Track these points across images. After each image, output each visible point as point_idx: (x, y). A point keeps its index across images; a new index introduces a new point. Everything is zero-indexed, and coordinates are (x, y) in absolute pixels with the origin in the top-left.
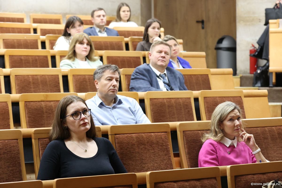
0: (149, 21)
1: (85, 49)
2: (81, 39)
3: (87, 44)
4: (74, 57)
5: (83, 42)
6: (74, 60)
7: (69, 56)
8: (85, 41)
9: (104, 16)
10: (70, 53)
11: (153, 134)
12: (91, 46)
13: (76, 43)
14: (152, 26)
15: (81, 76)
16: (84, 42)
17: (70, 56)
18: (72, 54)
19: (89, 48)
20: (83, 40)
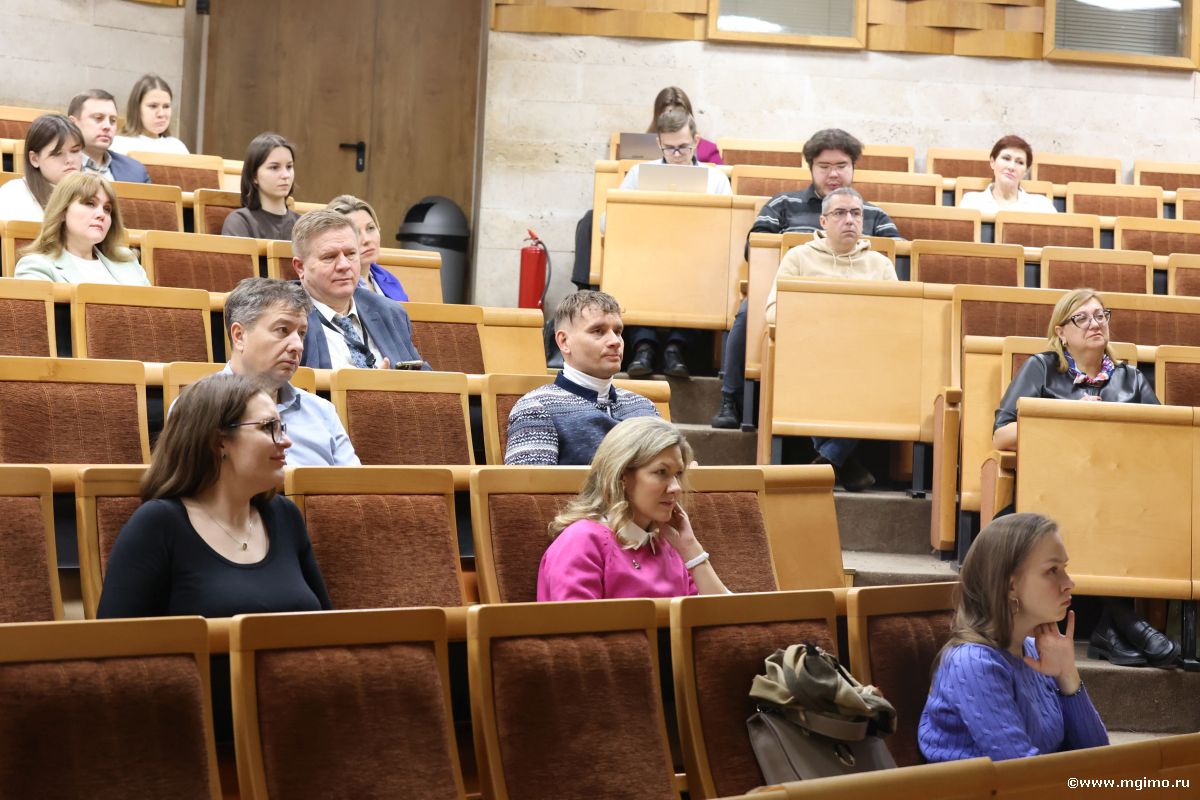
0: (260, 140)
1: (97, 222)
2: (87, 190)
3: (106, 209)
4: (59, 246)
5: (94, 199)
6: (59, 255)
7: (44, 239)
8: (102, 197)
9: (112, 120)
10: (50, 230)
11: (407, 498)
12: (114, 216)
13: (71, 199)
14: (271, 159)
15: (112, 308)
16: (98, 199)
17: (50, 240)
18: (54, 234)
19: (108, 219)
20: (94, 195)
